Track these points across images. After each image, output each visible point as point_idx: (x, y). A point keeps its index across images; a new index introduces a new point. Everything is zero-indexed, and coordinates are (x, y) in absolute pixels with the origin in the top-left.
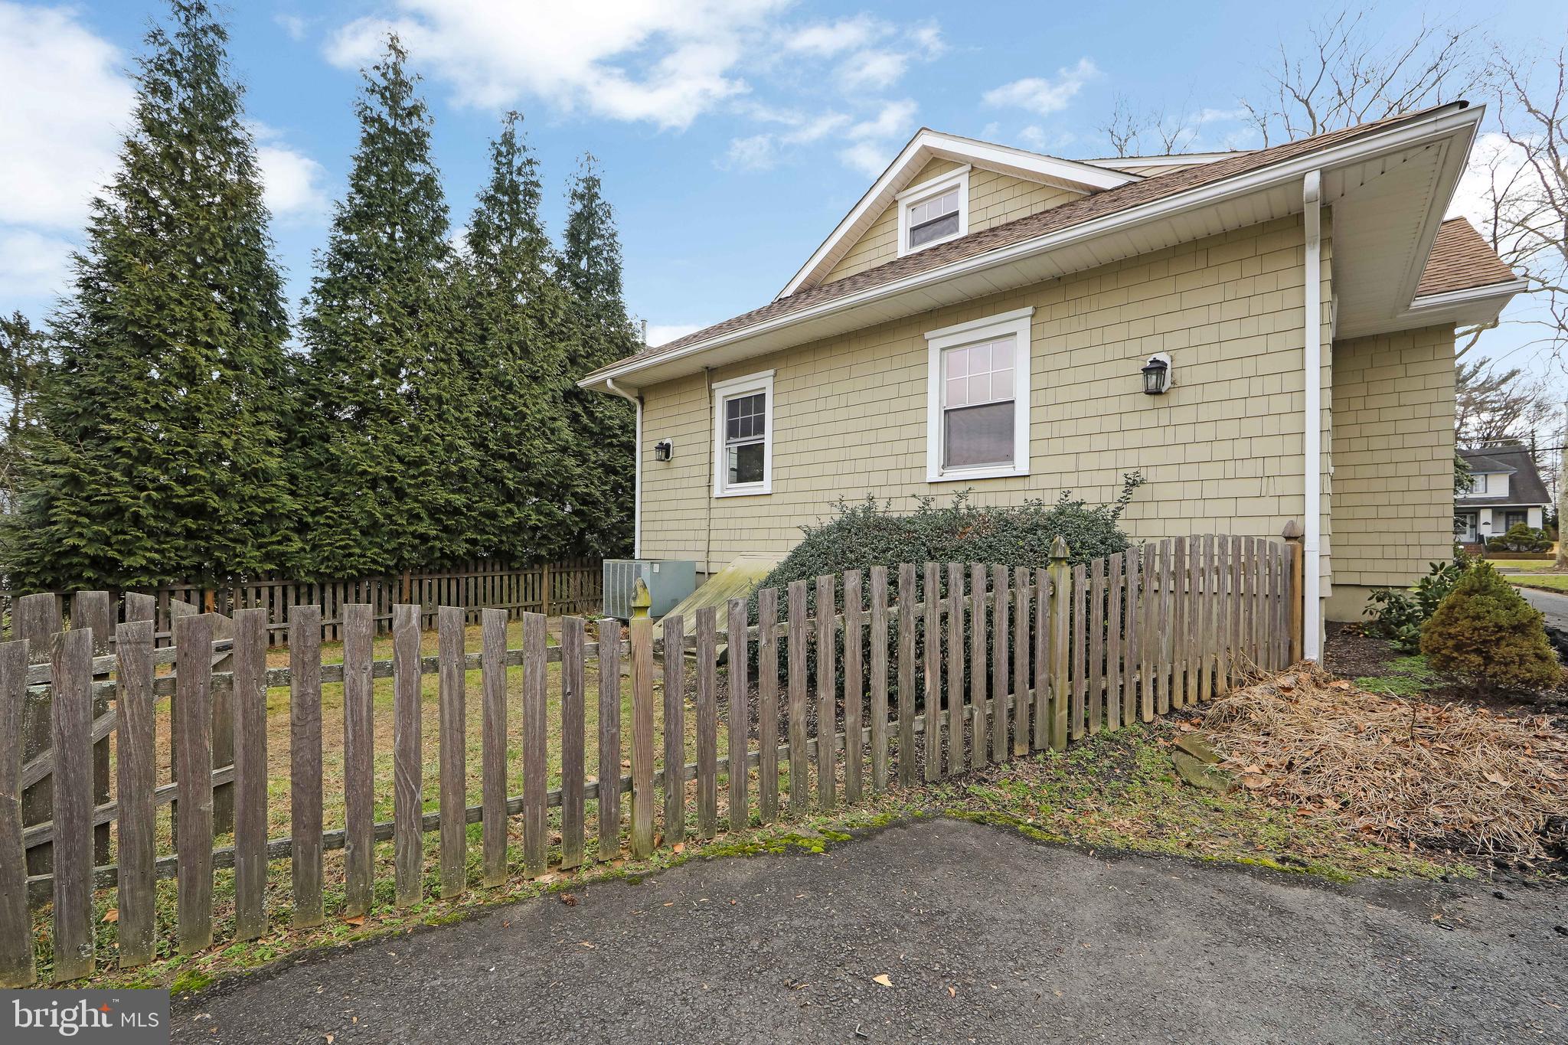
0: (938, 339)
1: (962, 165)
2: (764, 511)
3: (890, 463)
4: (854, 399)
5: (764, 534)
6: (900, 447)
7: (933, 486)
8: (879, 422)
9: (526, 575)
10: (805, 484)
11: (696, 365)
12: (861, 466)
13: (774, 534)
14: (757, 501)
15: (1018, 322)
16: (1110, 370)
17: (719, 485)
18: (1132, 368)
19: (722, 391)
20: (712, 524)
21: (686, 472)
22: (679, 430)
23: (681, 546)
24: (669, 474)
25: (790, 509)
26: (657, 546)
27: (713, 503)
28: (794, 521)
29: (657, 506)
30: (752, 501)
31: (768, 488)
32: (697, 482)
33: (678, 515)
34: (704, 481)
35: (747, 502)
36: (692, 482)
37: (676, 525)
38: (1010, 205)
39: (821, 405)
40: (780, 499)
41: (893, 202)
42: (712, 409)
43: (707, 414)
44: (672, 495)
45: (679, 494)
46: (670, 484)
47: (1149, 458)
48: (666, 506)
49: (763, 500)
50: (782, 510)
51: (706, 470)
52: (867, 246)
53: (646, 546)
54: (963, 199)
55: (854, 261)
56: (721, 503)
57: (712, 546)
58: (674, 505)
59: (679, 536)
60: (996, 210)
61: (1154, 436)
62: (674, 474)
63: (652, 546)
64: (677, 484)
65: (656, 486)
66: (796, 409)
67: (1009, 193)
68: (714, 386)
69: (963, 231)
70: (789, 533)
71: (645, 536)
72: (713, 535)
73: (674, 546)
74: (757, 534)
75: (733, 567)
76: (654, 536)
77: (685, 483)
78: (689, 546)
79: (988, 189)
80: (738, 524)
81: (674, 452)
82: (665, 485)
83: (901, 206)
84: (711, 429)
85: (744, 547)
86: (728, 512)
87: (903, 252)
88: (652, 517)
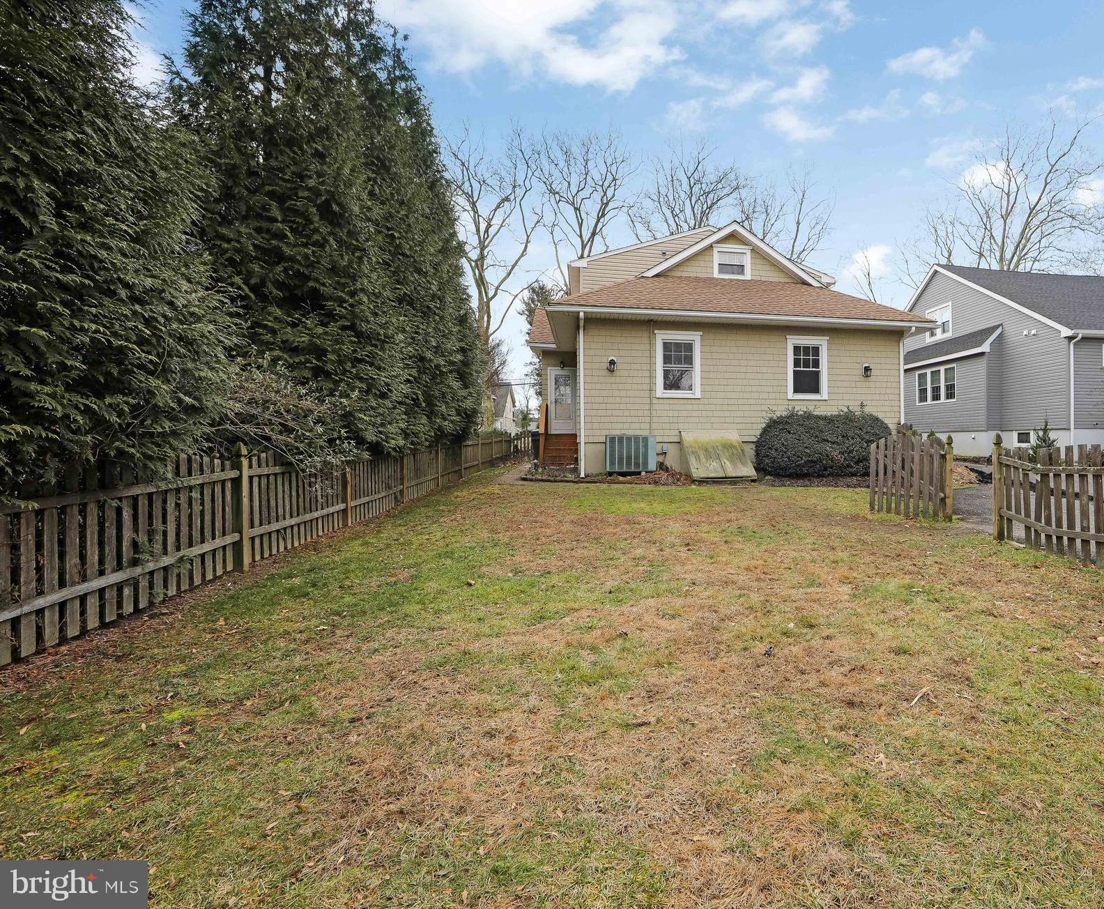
0: (792, 339)
1: (745, 245)
2: (696, 407)
3: (769, 389)
4: (750, 357)
6: (775, 383)
7: (790, 401)
8: (763, 370)
10: (723, 395)
12: (755, 389)
13: (703, 420)
14: (689, 401)
15: (822, 341)
16: (853, 366)
17: (660, 390)
18: (859, 366)
19: (662, 336)
20: (654, 413)
21: (629, 380)
22: (622, 353)
23: (626, 426)
24: (612, 380)
25: (713, 407)
26: (602, 426)
27: (654, 401)
28: (716, 414)
29: (600, 400)
30: (686, 401)
31: (698, 395)
32: (640, 387)
33: (622, 406)
34: (646, 387)
35: (682, 402)
36: (635, 387)
37: (620, 413)
38: (770, 274)
39: (731, 356)
40: (706, 401)
41: (711, 247)
42: (652, 344)
43: (647, 347)
44: (616, 393)
45: (623, 393)
46: (614, 386)
47: (863, 397)
48: (610, 400)
49: (693, 402)
50: (707, 407)
51: (647, 380)
52: (692, 263)
53: (589, 426)
54: (747, 261)
55: (686, 269)
56: (661, 401)
57: (654, 426)
58: (618, 400)
59: (624, 420)
60: (763, 273)
61: (865, 390)
62: (618, 380)
63: (596, 426)
64: (621, 387)
65: (598, 386)
66: (715, 355)
67: (768, 268)
68: (656, 332)
69: (748, 276)
70: (713, 420)
71: (588, 419)
72: (655, 420)
73: (620, 426)
74: (690, 420)
75: (688, 438)
76: (598, 419)
77: (628, 387)
78: (633, 426)
79: (758, 261)
80: (676, 413)
81: (618, 366)
82: (609, 386)
83: (715, 250)
84: (652, 357)
85: (681, 426)
86: (667, 407)
87: (716, 275)
88: (595, 406)
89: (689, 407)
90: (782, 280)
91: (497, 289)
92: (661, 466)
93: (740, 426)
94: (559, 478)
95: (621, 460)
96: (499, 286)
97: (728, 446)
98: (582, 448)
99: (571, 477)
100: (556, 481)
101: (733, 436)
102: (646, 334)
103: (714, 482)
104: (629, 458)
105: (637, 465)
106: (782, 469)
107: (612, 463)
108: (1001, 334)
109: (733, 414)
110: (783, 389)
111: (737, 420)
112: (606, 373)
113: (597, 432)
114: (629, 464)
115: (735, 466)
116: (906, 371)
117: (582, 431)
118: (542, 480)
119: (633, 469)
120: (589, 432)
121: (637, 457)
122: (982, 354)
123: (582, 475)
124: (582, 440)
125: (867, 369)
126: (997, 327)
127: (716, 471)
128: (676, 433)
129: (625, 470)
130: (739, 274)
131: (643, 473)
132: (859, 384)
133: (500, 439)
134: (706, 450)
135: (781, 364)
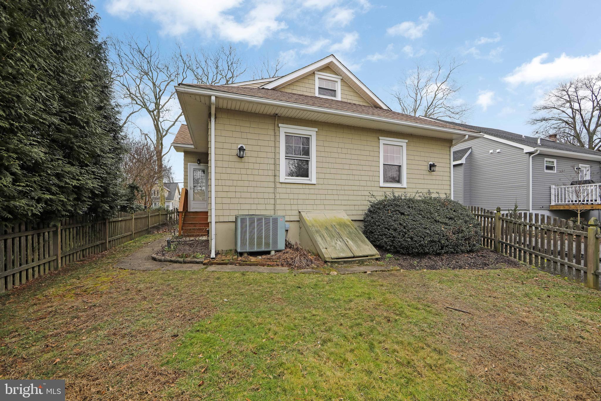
0: (383, 140)
1: (338, 75)
2: (312, 191)
3: (367, 178)
4: (353, 152)
5: (312, 202)
6: (371, 173)
7: (381, 188)
8: (363, 163)
9: (44, 233)
10: (333, 182)
11: (271, 111)
12: (356, 178)
13: (317, 202)
14: (307, 186)
15: (403, 143)
16: (421, 163)
17: (283, 177)
18: (426, 164)
19: (284, 129)
20: (278, 196)
21: (257, 166)
22: (250, 142)
23: (254, 207)
24: (241, 165)
25: (325, 192)
26: (232, 207)
27: (278, 185)
28: (328, 197)
29: (230, 183)
30: (304, 186)
31: (314, 181)
32: (266, 173)
33: (251, 189)
34: (271, 173)
35: (300, 186)
36: (261, 172)
37: (248, 195)
38: (353, 98)
39: (339, 150)
40: (320, 187)
41: (313, 73)
42: (276, 135)
43: (272, 138)
44: (245, 177)
45: (251, 178)
46: (243, 171)
47: (429, 187)
48: (240, 183)
49: (310, 187)
50: (321, 192)
51: (272, 167)
52: (300, 84)
53: (220, 206)
54: (338, 87)
55: (295, 88)
56: (284, 185)
57: (278, 207)
58: (246, 183)
59: (251, 201)
60: (350, 97)
61: (429, 182)
62: (246, 166)
63: (226, 207)
64: (249, 172)
65: (229, 171)
66: (327, 149)
67: (352, 94)
68: (280, 125)
69: (339, 98)
70: (326, 202)
71: (219, 200)
72: (278, 201)
73: (247, 207)
74: (307, 202)
75: (308, 217)
76: (228, 200)
77: (256, 172)
78: (259, 207)
79: (345, 88)
80: (296, 197)
81: (247, 153)
82: (238, 171)
83: (317, 77)
84: (276, 147)
85: (300, 208)
86: (288, 191)
87: (317, 95)
88: (226, 189)
89: (307, 191)
90: (361, 104)
91: (167, 131)
92: (288, 245)
93: (348, 208)
94: (189, 259)
95: (252, 239)
96: (168, 130)
97: (343, 225)
98: (213, 226)
99: (201, 257)
100: (185, 262)
101: (344, 217)
102: (271, 127)
103: (345, 262)
104: (260, 238)
105: (267, 244)
106: (403, 248)
107: (243, 243)
108: (471, 153)
109: (341, 197)
110: (376, 179)
111: (344, 203)
112: (236, 159)
113: (227, 213)
114: (259, 244)
115: (358, 246)
116: (454, 166)
117: (213, 211)
118: (171, 261)
119: (263, 249)
120: (220, 213)
121: (267, 237)
122: (461, 164)
123: (213, 255)
124: (213, 219)
125: (432, 166)
126: (469, 149)
127: (343, 251)
128: (296, 213)
129: (256, 249)
130: (332, 96)
131: (273, 253)
132: (426, 177)
133: (158, 213)
134: (327, 228)
135: (375, 159)
